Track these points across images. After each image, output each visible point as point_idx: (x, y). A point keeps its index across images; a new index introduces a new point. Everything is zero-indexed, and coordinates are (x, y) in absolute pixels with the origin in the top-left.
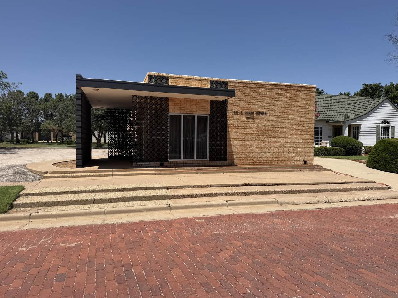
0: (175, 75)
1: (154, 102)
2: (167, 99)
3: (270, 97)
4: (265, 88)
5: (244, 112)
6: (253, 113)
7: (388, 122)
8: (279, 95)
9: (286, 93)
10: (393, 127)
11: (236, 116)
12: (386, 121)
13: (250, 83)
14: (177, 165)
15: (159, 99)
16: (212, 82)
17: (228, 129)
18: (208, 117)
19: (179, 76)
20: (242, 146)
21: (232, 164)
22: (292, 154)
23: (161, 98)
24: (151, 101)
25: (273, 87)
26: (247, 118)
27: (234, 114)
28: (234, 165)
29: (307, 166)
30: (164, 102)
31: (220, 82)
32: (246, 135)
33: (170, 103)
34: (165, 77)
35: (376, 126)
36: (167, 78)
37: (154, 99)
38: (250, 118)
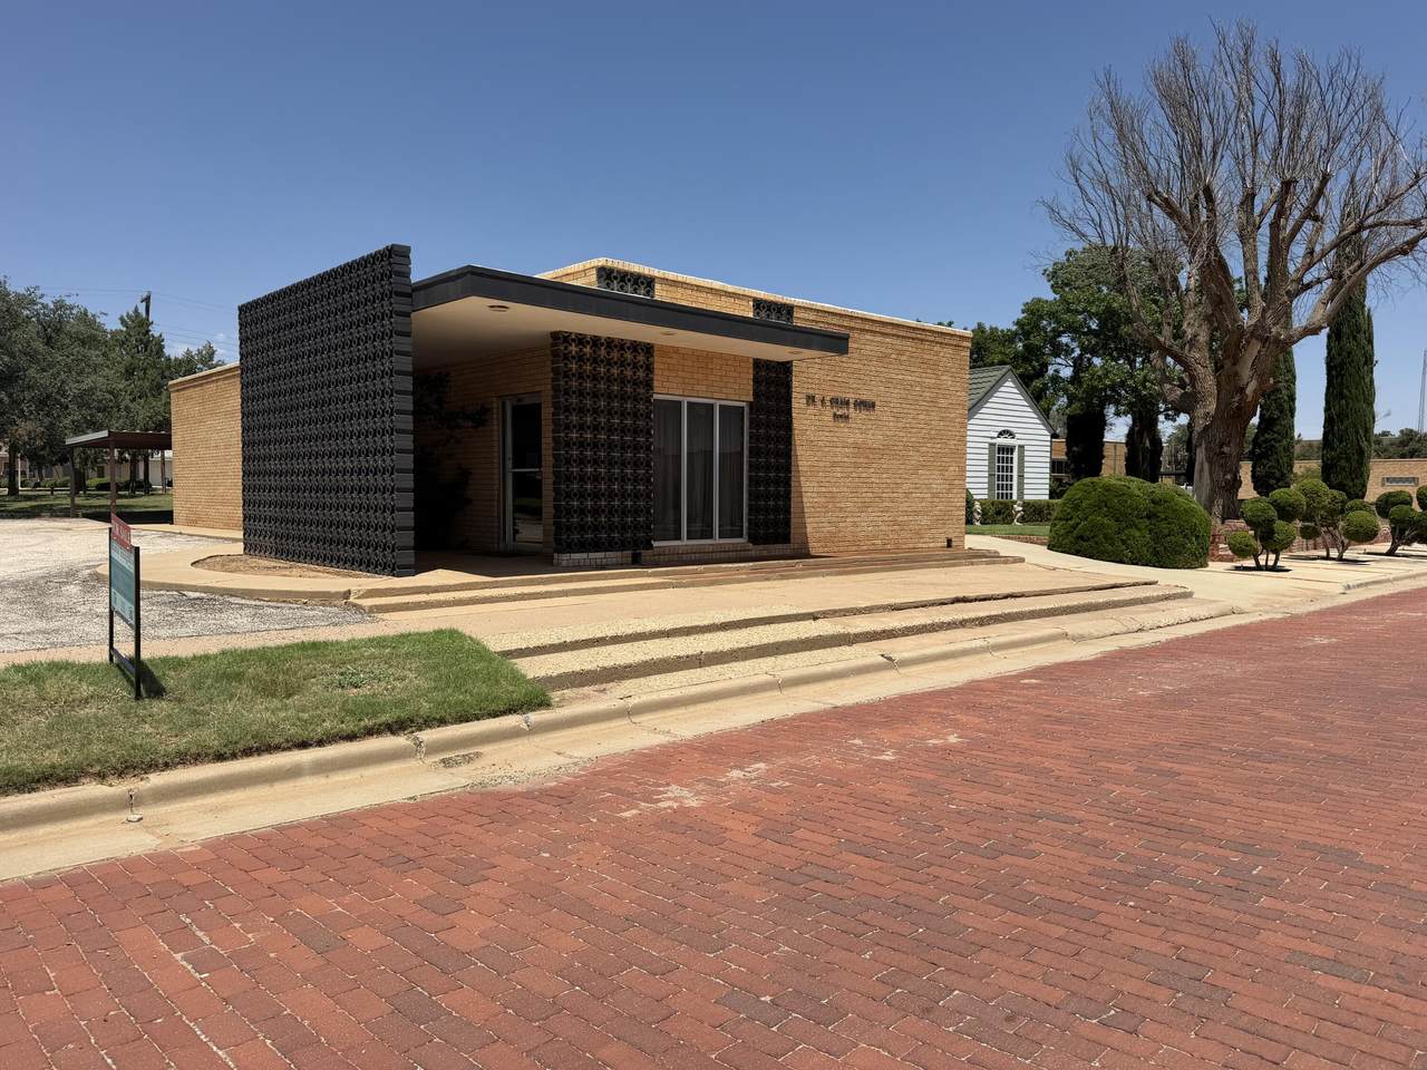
0: (671, 275)
1: (615, 355)
2: (648, 349)
3: (883, 358)
4: (872, 331)
5: (828, 398)
6: (847, 403)
7: (1011, 435)
8: (900, 353)
9: (914, 350)
10: (1021, 447)
11: (811, 410)
12: (1008, 432)
13: (841, 315)
14: (676, 558)
15: (629, 348)
16: (759, 304)
17: (793, 447)
18: (746, 410)
19: (681, 277)
20: (824, 500)
21: (803, 553)
22: (925, 521)
23: (635, 346)
24: (608, 353)
25: (888, 330)
26: (835, 416)
27: (808, 404)
28: (808, 556)
29: (951, 554)
30: (641, 358)
31: (776, 303)
32: (834, 464)
33: (658, 363)
34: (645, 277)
35: (987, 446)
36: (649, 282)
37: (616, 346)
38: (841, 416)
